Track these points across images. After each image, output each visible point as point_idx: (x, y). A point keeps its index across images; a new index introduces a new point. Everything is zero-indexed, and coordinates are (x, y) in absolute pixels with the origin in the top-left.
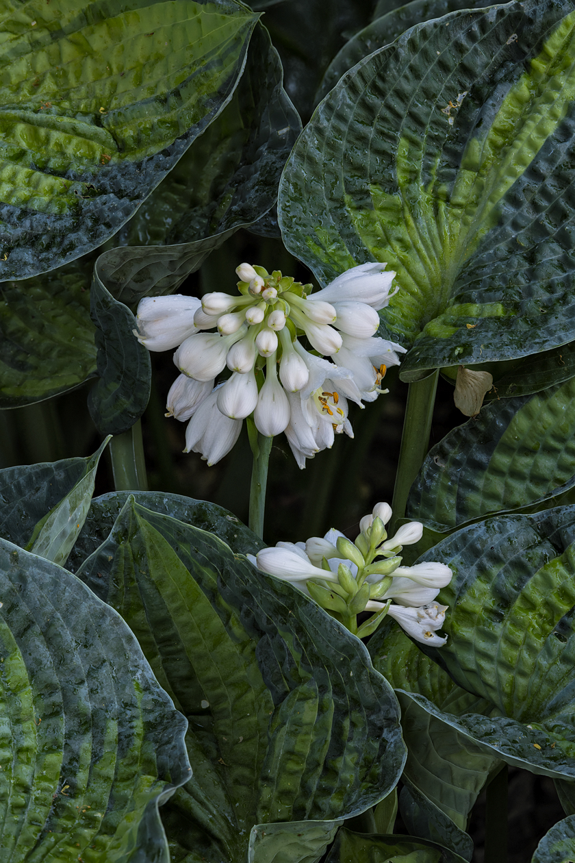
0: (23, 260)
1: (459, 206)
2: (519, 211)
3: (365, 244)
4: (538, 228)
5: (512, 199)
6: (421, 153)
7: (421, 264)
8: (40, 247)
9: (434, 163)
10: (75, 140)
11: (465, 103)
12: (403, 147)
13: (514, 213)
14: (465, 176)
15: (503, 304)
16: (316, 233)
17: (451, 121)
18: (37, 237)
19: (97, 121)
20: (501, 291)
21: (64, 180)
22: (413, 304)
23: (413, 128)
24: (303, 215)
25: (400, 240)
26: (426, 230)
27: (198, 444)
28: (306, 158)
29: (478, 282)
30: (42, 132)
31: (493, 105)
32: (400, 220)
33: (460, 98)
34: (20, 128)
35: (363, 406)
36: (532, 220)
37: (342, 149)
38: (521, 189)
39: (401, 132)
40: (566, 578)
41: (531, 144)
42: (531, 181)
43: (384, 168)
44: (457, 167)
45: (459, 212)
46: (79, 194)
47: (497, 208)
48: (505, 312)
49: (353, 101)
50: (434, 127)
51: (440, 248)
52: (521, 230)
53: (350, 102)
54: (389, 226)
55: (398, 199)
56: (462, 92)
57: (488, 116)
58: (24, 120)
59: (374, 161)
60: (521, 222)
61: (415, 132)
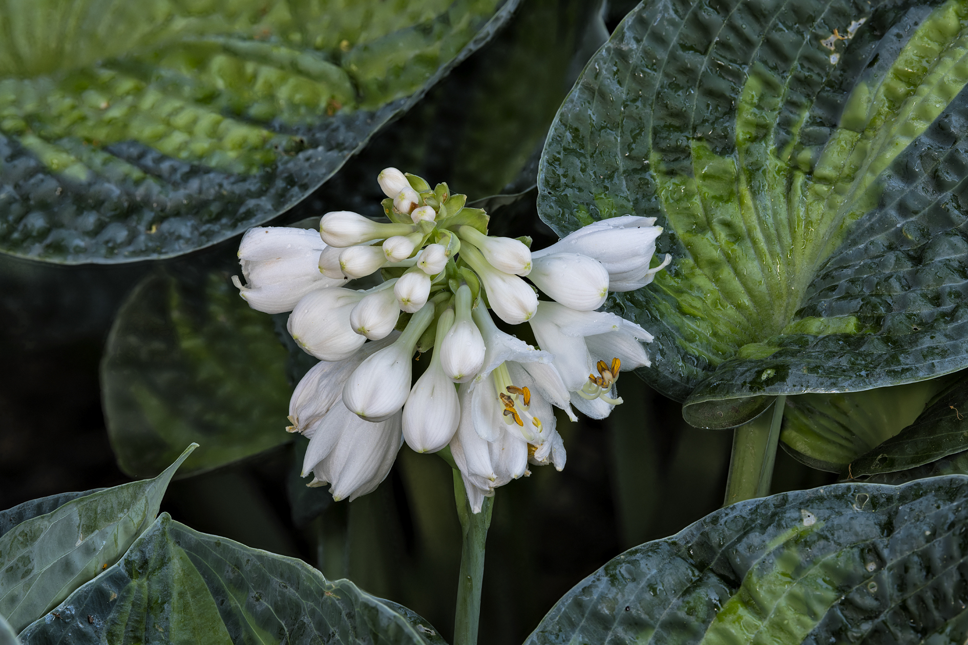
0: (177, 234)
1: (824, 180)
2: (912, 188)
3: (673, 226)
4: (939, 214)
5: (903, 169)
6: (779, 102)
7: (756, 263)
8: (206, 217)
9: (797, 118)
10: (293, 81)
11: (860, 34)
12: (752, 90)
13: (903, 190)
14: (841, 136)
15: (859, 318)
16: (596, 202)
17: (834, 59)
18: (205, 204)
19: (335, 58)
20: (859, 300)
21: (265, 132)
22: (740, 323)
23: (771, 64)
24: (579, 174)
25: (727, 225)
26: (770, 212)
27: (322, 464)
28: (596, 93)
29: (833, 288)
30: (250, 67)
31: (899, 36)
32: (731, 196)
33: (854, 26)
34: (219, 62)
35: (574, 418)
36: (930, 203)
37: (654, 85)
38: (917, 153)
39: (751, 67)
40: (757, 627)
41: (943, 89)
42: (936, 144)
43: (717, 119)
44: (834, 126)
45: (825, 188)
46: (280, 149)
47: (878, 183)
48: (859, 328)
49: (679, 16)
50: (806, 65)
51: (787, 239)
52: (911, 216)
53: (674, 16)
54: (713, 204)
55: (731, 163)
56: (857, 18)
57: (888, 50)
58: (227, 50)
59: (703, 107)
60: (913, 204)
61: (774, 68)
